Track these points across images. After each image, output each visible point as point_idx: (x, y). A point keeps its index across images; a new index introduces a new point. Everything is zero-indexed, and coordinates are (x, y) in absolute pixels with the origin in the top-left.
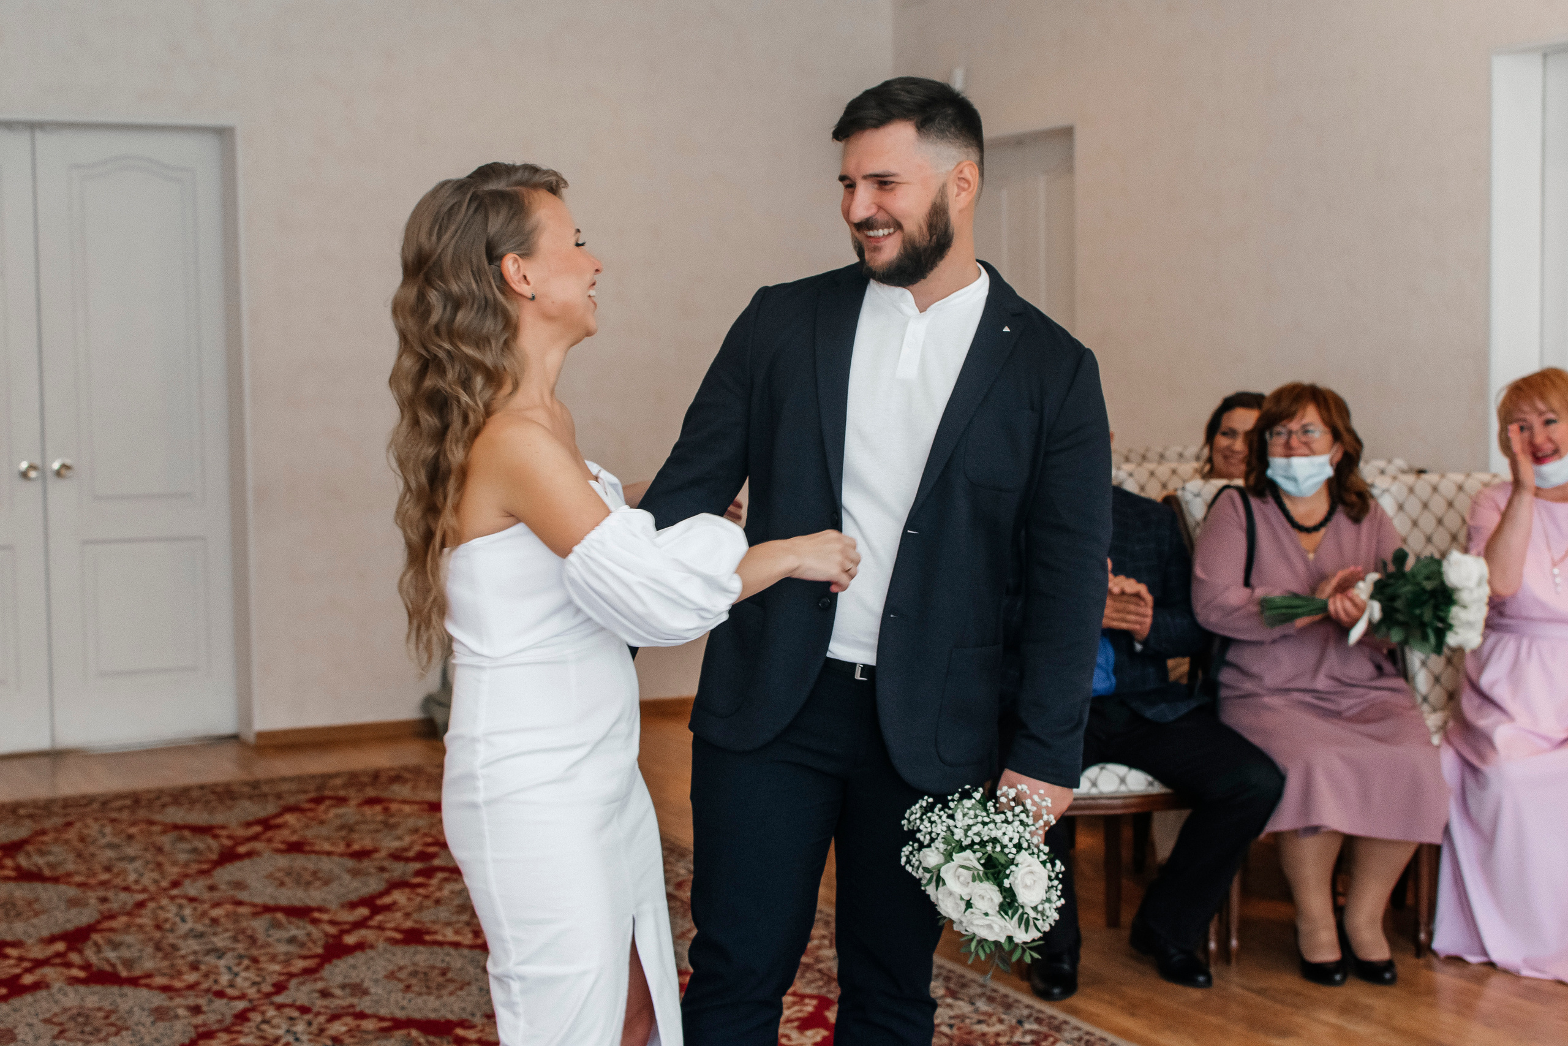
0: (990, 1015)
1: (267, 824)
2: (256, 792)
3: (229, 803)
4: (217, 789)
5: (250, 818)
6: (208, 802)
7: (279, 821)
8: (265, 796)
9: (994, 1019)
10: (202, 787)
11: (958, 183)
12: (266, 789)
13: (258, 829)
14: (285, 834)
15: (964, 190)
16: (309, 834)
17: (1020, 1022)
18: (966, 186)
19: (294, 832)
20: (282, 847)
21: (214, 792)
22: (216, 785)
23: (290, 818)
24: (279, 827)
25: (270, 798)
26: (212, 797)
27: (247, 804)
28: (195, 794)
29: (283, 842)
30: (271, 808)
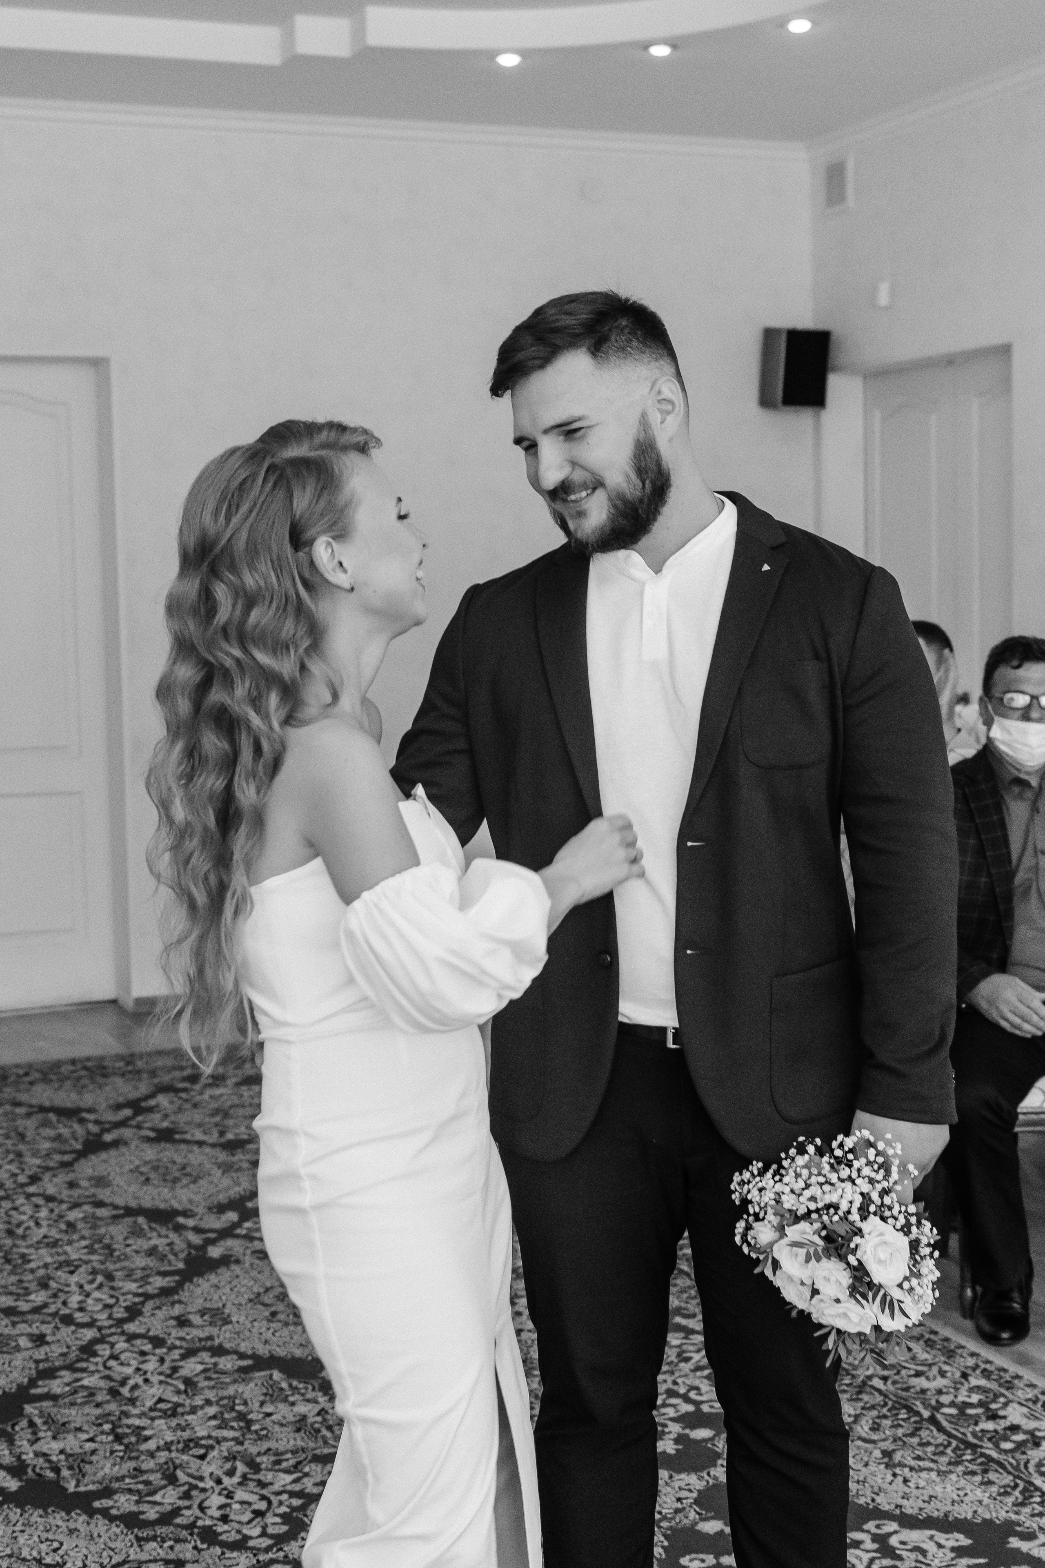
0: (930, 1365)
1: (137, 1106)
2: (130, 1068)
3: (100, 1080)
4: (89, 1064)
5: (121, 1100)
6: (79, 1079)
7: (152, 1102)
8: (139, 1072)
9: (935, 1370)
10: (73, 1062)
11: (659, 406)
12: (140, 1064)
13: (128, 1112)
14: (155, 1120)
15: (669, 413)
16: (182, 1119)
17: (965, 1376)
18: (670, 407)
19: (166, 1116)
20: (152, 1134)
21: (85, 1068)
22: (88, 1059)
23: (162, 1100)
24: (150, 1110)
25: (145, 1076)
26: (83, 1073)
27: (119, 1081)
28: (66, 1069)
29: (152, 1129)
30: (144, 1088)
